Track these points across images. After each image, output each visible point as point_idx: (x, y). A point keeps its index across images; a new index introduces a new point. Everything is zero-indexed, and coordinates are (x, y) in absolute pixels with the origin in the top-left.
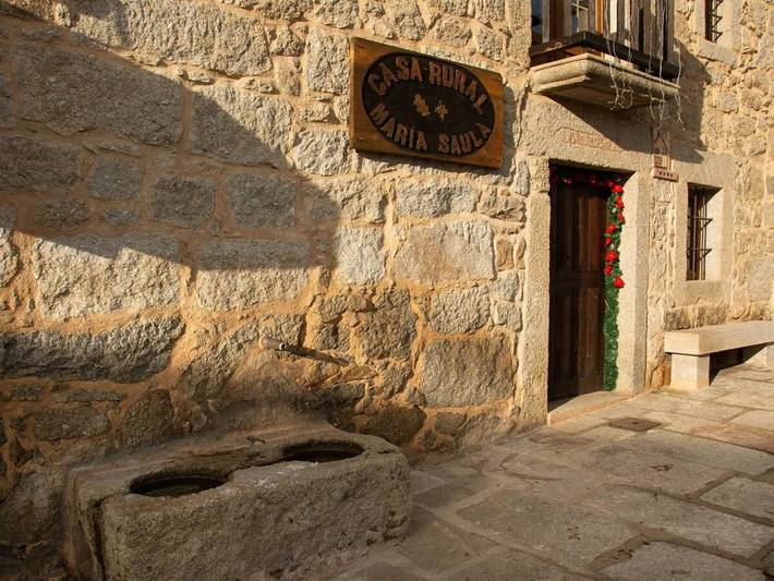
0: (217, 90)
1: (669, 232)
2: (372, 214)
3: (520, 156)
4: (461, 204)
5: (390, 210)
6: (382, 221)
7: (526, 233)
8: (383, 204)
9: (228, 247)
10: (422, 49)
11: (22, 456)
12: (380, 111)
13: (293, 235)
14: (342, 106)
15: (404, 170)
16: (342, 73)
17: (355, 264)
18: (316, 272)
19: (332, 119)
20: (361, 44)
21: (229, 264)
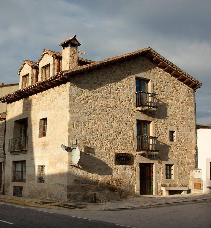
0: (102, 159)
1: (162, 171)
2: (117, 170)
3: (135, 163)
4: (127, 169)
5: (119, 170)
6: (118, 171)
7: (136, 172)
8: (118, 169)
9: (103, 174)
10: (122, 152)
11: (87, 191)
12: (118, 160)
13: (109, 172)
14: (114, 159)
15: (120, 165)
16: (114, 156)
17: (115, 175)
18: (111, 176)
19: (113, 161)
20: (115, 153)
21: (103, 175)
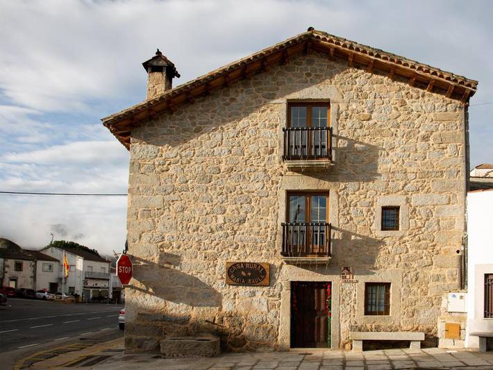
0: (198, 276)
2: (232, 297)
3: (279, 281)
4: (259, 294)
5: (237, 296)
6: (235, 298)
7: (281, 301)
8: (235, 295)
9: (199, 303)
10: (247, 261)
11: (165, 334)
12: (232, 276)
13: (213, 301)
14: (224, 275)
15: (241, 287)
16: (224, 269)
17: (227, 306)
18: (218, 308)
19: (222, 278)
21: (200, 306)
